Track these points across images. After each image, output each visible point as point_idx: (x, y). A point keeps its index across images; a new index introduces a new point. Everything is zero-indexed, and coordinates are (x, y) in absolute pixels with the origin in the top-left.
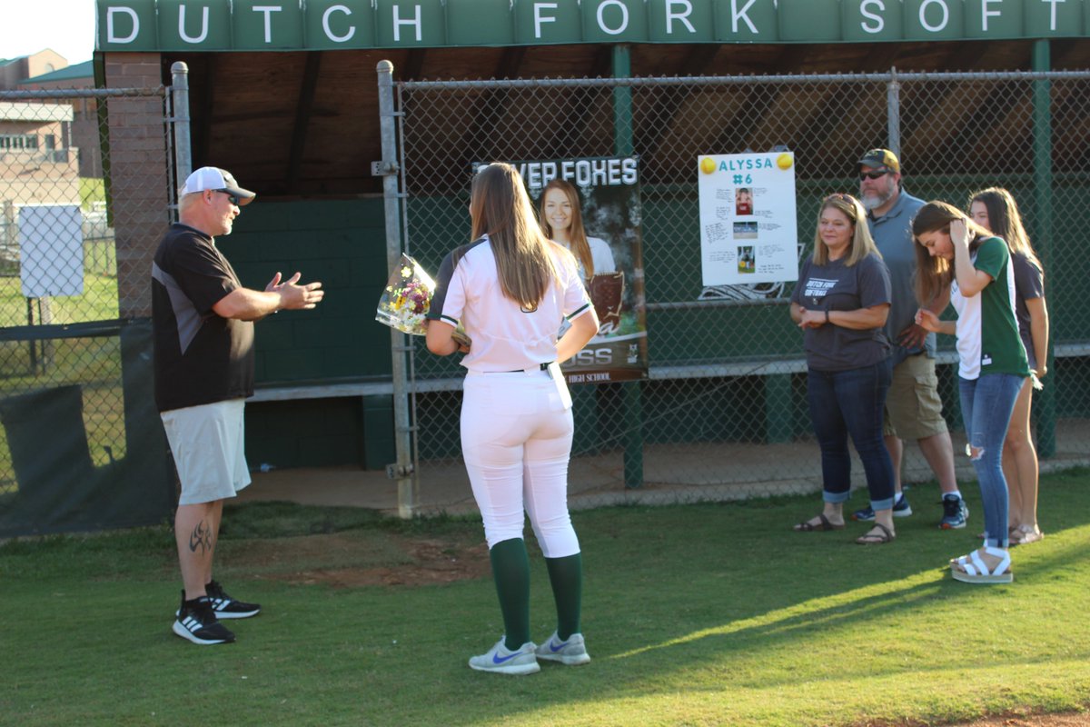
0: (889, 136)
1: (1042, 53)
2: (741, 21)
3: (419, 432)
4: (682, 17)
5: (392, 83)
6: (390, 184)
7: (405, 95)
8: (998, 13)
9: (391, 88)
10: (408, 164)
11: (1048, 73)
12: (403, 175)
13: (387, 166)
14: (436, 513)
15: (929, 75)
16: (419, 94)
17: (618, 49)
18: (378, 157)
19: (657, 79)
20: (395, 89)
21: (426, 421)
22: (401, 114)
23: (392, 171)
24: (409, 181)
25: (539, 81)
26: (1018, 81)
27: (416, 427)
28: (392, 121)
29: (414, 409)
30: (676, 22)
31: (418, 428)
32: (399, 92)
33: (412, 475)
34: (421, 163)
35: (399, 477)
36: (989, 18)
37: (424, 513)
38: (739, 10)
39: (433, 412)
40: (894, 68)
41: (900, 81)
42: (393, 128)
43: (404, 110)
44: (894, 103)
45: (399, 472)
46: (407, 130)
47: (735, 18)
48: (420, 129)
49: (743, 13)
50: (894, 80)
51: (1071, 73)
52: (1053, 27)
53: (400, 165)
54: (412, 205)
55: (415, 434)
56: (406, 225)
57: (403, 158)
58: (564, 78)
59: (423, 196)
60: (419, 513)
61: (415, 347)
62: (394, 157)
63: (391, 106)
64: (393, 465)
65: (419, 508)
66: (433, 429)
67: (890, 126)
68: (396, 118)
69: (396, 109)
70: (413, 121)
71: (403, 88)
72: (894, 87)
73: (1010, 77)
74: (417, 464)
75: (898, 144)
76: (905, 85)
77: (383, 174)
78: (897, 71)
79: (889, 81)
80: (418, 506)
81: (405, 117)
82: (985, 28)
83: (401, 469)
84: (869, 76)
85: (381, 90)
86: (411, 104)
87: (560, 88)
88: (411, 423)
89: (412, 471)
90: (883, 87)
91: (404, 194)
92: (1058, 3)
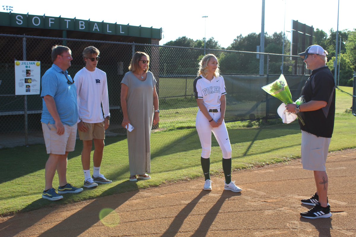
0: (23, 52)
1: (64, 33)
8: (53, 22)
11: (65, 39)
15: (34, 37)
26: (58, 40)
36: (51, 23)
40: (24, 34)
41: (26, 38)
44: (24, 43)
50: (25, 38)
52: (67, 27)
67: (23, 49)
73: (56, 39)
75: (26, 54)
76: (28, 39)
78: (25, 35)
79: (23, 38)
82: (50, 26)
84: (18, 36)
90: (22, 38)
92: (69, 21)
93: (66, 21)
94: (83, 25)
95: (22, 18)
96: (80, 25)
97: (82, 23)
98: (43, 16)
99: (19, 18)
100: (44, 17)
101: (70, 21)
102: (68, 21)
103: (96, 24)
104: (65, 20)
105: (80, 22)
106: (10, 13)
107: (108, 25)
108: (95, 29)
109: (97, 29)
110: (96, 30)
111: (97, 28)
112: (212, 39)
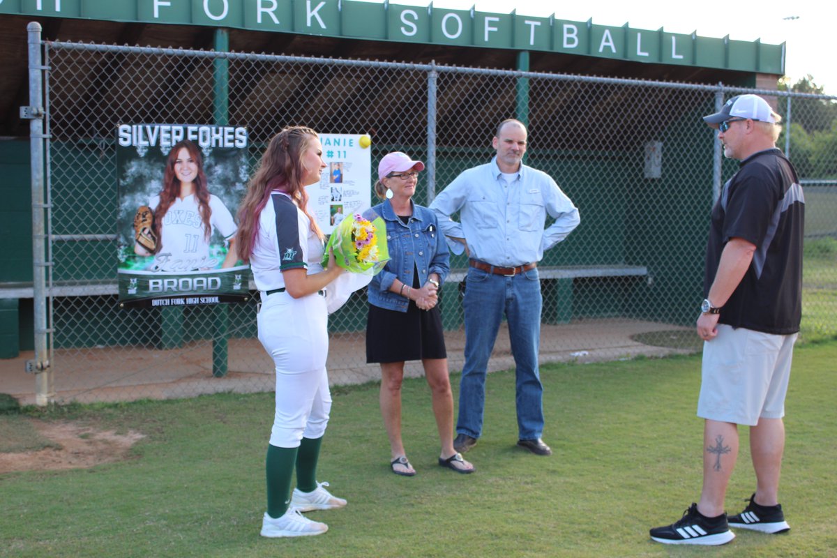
0: (428, 113)
1: (524, 59)
2: (313, 18)
3: (55, 334)
4: (269, 11)
5: (40, 41)
6: (36, 126)
7: (52, 52)
8: (495, 29)
9: (39, 46)
10: (52, 110)
12: (48, 119)
13: (35, 111)
14: (67, 401)
15: (458, 68)
16: (63, 52)
17: (219, 32)
18: (27, 103)
19: (258, 55)
20: (43, 47)
21: (61, 324)
22: (47, 67)
23: (38, 115)
24: (52, 124)
25: (164, 50)
27: (52, 330)
28: (39, 73)
29: (51, 314)
30: (265, 15)
31: (54, 330)
32: (47, 50)
33: (48, 369)
34: (63, 110)
35: (37, 371)
36: (489, 32)
37: (57, 400)
38: (312, 9)
39: (67, 317)
40: (434, 61)
41: (438, 72)
42: (40, 79)
43: (50, 64)
44: (433, 87)
45: (37, 367)
46: (52, 82)
47: (309, 15)
48: (63, 82)
49: (315, 12)
50: (434, 69)
51: (555, 75)
52: (532, 43)
53: (45, 110)
54: (54, 145)
55: (52, 335)
56: (48, 161)
57: (48, 105)
58: (184, 48)
59: (64, 138)
60: (53, 401)
61: (54, 263)
62: (40, 103)
63: (39, 61)
64: (32, 361)
65: (52, 397)
66: (67, 331)
67: (429, 105)
68: (43, 71)
69: (43, 64)
70: (57, 75)
71: (50, 46)
72: (433, 76)
74: (52, 360)
75: (435, 118)
76: (441, 75)
77: (30, 117)
78: (436, 63)
79: (430, 71)
80: (52, 394)
81: (51, 71)
82: (486, 39)
83: (39, 365)
84: (416, 65)
85: (31, 47)
86: (57, 61)
87: (180, 57)
88: (48, 326)
89: (49, 366)
90: (425, 74)
91: (48, 135)
92: (536, 26)
93: (529, 26)
94: (573, 36)
95: (416, 17)
96: (566, 36)
97: (570, 31)
98: (469, 12)
99: (409, 17)
100: (472, 13)
101: (539, 24)
102: (533, 24)
103: (607, 32)
104: (527, 22)
105: (566, 26)
106: (386, 5)
107: (639, 35)
108: (605, 47)
109: (610, 47)
110: (607, 48)
111: (611, 44)
112: (807, 79)
